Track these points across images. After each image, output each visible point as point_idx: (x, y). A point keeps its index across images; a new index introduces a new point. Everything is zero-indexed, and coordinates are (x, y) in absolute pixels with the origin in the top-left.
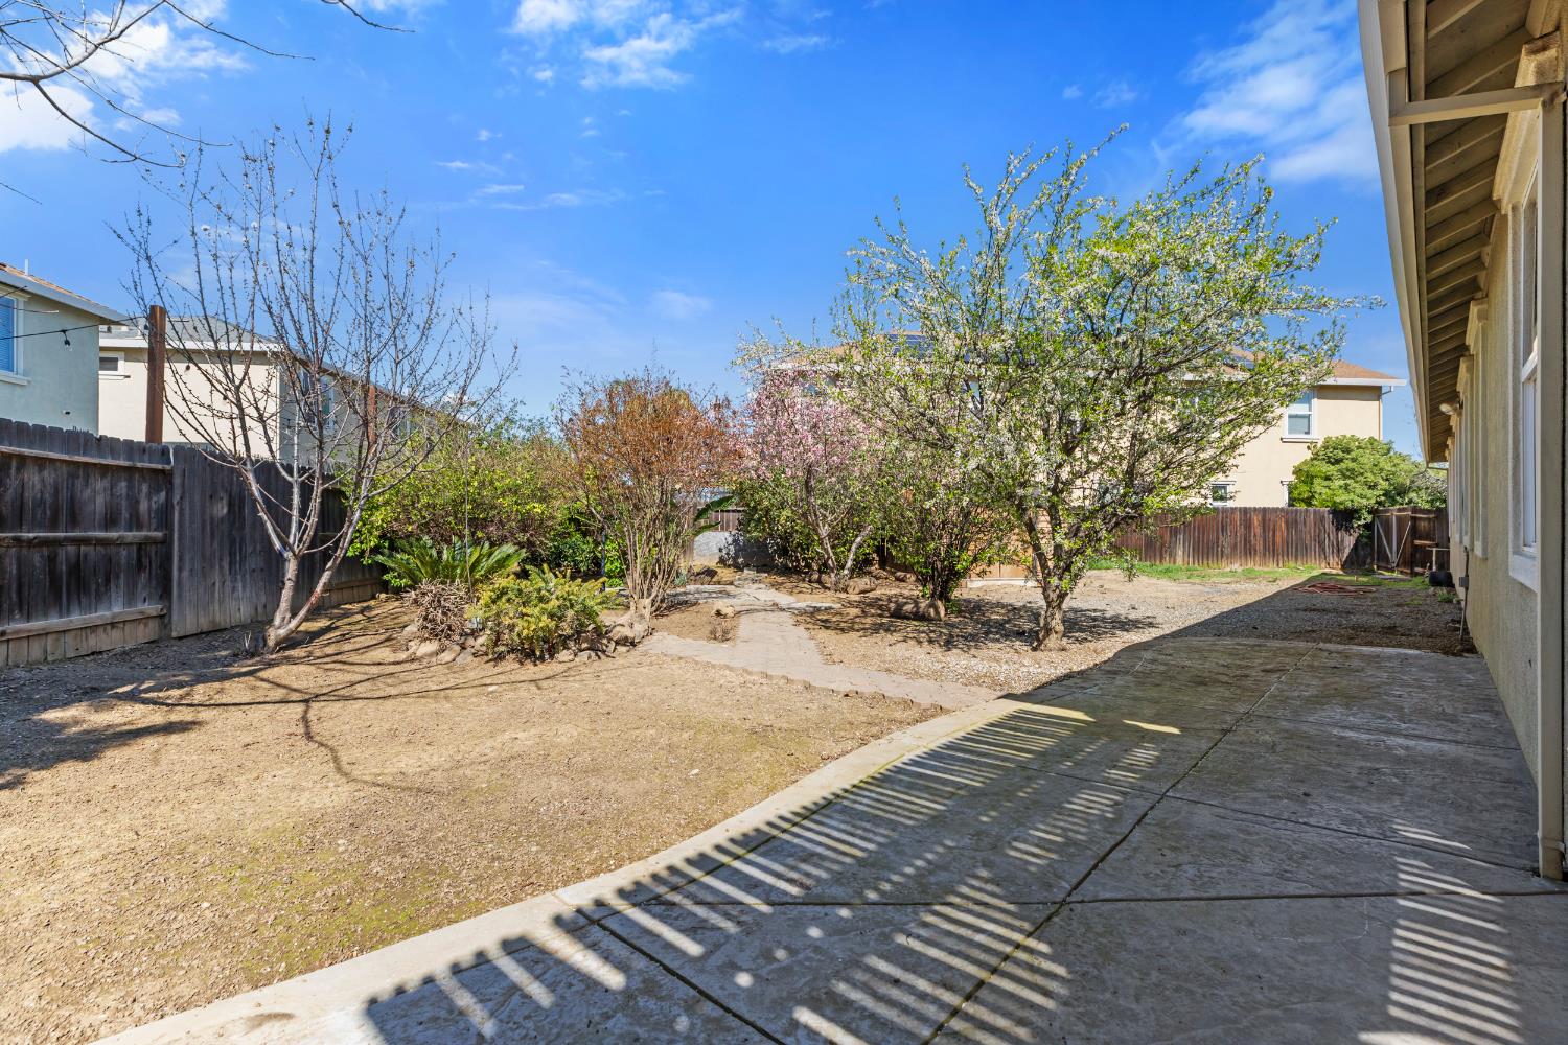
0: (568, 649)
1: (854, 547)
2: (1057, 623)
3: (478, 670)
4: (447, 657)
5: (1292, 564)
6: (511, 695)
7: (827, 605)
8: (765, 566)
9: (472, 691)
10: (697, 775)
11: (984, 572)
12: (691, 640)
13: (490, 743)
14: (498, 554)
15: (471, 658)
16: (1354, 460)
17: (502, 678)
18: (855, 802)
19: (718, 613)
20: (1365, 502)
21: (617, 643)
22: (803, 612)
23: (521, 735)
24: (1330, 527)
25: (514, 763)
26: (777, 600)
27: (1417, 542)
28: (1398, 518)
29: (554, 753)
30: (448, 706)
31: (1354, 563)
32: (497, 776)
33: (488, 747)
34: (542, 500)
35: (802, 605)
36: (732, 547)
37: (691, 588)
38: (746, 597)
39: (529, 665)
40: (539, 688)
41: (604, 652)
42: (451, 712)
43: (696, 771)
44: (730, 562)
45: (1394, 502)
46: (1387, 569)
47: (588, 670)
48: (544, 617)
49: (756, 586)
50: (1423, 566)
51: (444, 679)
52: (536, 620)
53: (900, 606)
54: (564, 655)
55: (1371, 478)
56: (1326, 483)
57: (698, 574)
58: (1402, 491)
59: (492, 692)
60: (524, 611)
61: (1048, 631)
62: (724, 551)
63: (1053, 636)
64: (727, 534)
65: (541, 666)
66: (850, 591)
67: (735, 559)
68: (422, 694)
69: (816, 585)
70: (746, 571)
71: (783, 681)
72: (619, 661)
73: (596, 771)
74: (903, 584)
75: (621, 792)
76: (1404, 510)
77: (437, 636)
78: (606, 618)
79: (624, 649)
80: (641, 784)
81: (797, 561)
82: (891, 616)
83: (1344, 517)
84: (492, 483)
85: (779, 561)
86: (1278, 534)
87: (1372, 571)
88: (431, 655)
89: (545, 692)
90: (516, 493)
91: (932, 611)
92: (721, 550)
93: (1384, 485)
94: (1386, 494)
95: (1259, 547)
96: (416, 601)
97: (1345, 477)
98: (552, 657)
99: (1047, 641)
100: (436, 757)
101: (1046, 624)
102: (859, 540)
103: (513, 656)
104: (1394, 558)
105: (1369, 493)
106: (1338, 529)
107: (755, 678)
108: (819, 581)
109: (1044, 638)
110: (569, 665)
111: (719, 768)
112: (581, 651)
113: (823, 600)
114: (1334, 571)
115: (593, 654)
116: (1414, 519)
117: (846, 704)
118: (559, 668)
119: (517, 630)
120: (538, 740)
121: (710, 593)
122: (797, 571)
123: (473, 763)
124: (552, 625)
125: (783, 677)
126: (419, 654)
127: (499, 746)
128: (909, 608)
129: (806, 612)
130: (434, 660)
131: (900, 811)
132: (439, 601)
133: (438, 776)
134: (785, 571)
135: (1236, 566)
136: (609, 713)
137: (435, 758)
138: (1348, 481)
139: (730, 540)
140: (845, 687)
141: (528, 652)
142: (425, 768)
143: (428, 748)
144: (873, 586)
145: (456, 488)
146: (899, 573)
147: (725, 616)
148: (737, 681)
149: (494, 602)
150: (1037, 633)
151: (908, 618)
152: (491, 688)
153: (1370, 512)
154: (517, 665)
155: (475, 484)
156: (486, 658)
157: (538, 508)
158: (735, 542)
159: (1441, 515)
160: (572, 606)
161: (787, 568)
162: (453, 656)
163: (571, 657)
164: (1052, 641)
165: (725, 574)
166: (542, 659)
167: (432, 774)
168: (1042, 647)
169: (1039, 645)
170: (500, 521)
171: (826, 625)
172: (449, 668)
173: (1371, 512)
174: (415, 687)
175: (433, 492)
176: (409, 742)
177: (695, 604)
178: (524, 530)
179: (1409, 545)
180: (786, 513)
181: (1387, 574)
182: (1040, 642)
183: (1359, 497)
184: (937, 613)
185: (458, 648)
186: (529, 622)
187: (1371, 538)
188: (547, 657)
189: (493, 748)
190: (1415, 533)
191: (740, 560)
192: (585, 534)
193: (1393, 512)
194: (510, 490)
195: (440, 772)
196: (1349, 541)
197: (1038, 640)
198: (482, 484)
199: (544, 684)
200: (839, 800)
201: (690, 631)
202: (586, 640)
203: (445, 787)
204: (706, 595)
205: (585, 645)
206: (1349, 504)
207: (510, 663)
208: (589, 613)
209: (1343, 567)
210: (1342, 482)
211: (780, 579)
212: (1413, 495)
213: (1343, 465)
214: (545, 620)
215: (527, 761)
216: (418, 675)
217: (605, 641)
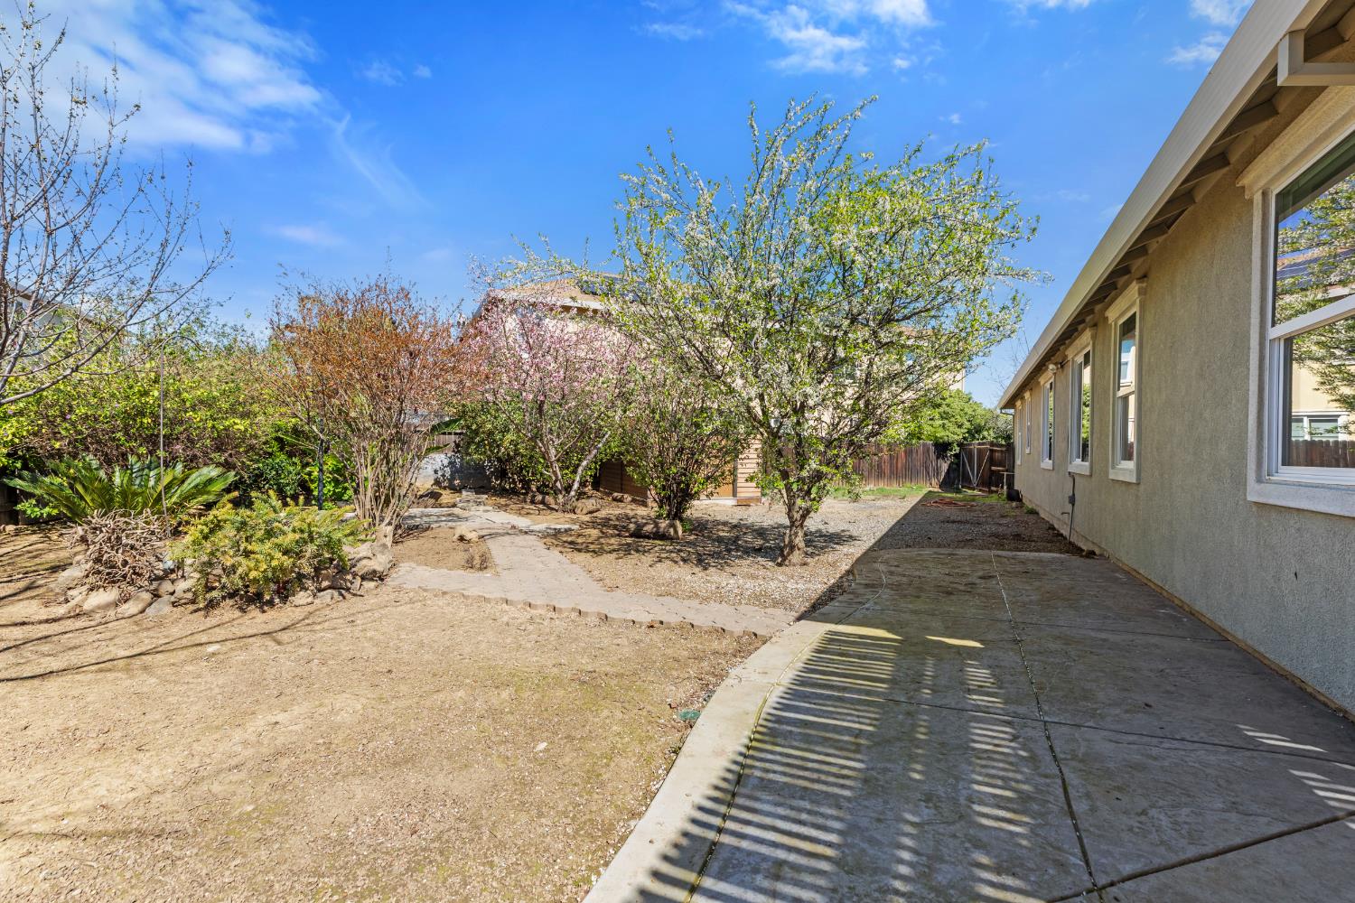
0: (307, 589)
1: (580, 469)
2: (799, 541)
3: (186, 624)
4: (131, 608)
5: (908, 484)
6: (243, 656)
7: (567, 526)
8: (482, 488)
9: (183, 655)
10: (546, 750)
11: (712, 494)
12: (444, 571)
13: (238, 735)
14: (196, 478)
15: (167, 609)
16: (948, 405)
17: (220, 633)
18: (767, 771)
19: (462, 539)
20: (956, 437)
21: (363, 578)
22: (544, 535)
23: (281, 717)
24: (933, 456)
25: (285, 762)
26: (515, 523)
27: (993, 468)
28: (979, 450)
29: (337, 740)
30: (153, 680)
31: (947, 484)
32: (266, 787)
33: (235, 743)
34: (244, 416)
35: (542, 527)
36: (448, 470)
37: (415, 511)
38: (478, 520)
39: (254, 611)
40: (279, 643)
41: (348, 590)
42: (160, 690)
43: (542, 746)
44: (446, 484)
45: (974, 438)
46: (969, 488)
47: (335, 614)
48: (278, 555)
49: (482, 508)
50: (997, 486)
51: (132, 639)
52: (265, 558)
53: (640, 527)
54: (301, 598)
55: (959, 419)
56: (931, 422)
57: (421, 496)
58: (979, 429)
59: (214, 654)
60: (249, 548)
61: (792, 547)
62: (440, 473)
63: (796, 552)
64: (443, 456)
65: (271, 614)
66: (578, 511)
67: (451, 480)
68: (103, 665)
69: (541, 506)
70: (464, 493)
71: (574, 615)
72: (371, 601)
73: (410, 760)
74: (622, 505)
75: (457, 789)
76: (983, 444)
77: (114, 582)
78: (348, 550)
79: (372, 584)
80: (480, 774)
81: (514, 482)
82: (631, 536)
83: (942, 448)
84: (178, 393)
85: (495, 482)
86: (900, 460)
87: (958, 489)
88: (107, 606)
89: (289, 648)
90: (210, 406)
91: (672, 530)
92: (436, 472)
93: (967, 425)
94: (969, 431)
95: (887, 471)
96: (83, 540)
97: (942, 418)
98: (284, 599)
99: (791, 557)
100: (158, 769)
101: (791, 541)
102: (584, 463)
103: (230, 602)
104: (975, 481)
105: (958, 431)
106: (938, 458)
107: (542, 612)
108: (543, 502)
109: (789, 555)
110: (310, 608)
111: (570, 738)
112: (320, 590)
113: (559, 521)
114: (936, 490)
115: (336, 593)
116: (992, 451)
117: (655, 636)
118: (298, 614)
119: (240, 570)
120: (309, 722)
121: (438, 516)
122: (514, 492)
123: (219, 772)
124: (287, 562)
125: (573, 609)
126: (87, 606)
127: (253, 738)
128: (649, 528)
129: (548, 535)
130: (111, 613)
131: (823, 777)
132: (118, 538)
133: (167, 801)
134: (503, 492)
135: (871, 486)
136: (390, 671)
137: (155, 772)
138: (946, 421)
139: (446, 462)
140: (646, 618)
141: (251, 597)
142: (142, 791)
143: (141, 755)
144: (599, 507)
145: (127, 398)
146: (616, 494)
147: (469, 541)
148: (523, 616)
149: (206, 538)
150: (782, 550)
151: (649, 538)
152: (211, 649)
153: (958, 445)
154: (238, 613)
155: (156, 393)
156: (191, 607)
157: (241, 425)
158: (451, 464)
159: (1010, 448)
160: (312, 540)
161: (504, 489)
162: (140, 606)
163: (310, 600)
164: (796, 557)
165: (447, 497)
166: (271, 603)
167: (155, 799)
168: (787, 562)
169: (784, 560)
170: (189, 439)
171: (575, 547)
172: (136, 623)
173: (960, 445)
174: (92, 655)
175: (94, 401)
176: (103, 748)
177: (427, 529)
178: (219, 449)
179: (987, 469)
180: (510, 437)
181: (970, 492)
182: (785, 558)
183: (953, 434)
184: (676, 532)
185: (147, 596)
186: (257, 561)
187: (958, 465)
188: (277, 601)
189: (245, 743)
190: (992, 461)
191: (457, 482)
192: (290, 455)
193: (975, 445)
194: (202, 402)
195: (168, 795)
196: (945, 466)
197: (782, 555)
198: (165, 394)
199: (284, 636)
200: (747, 771)
201: (438, 560)
202: (327, 578)
203: (183, 820)
204: (435, 518)
205: (325, 584)
206: (946, 438)
207: (227, 611)
208: (331, 545)
209: (940, 487)
210: (941, 422)
211: (503, 501)
212: (985, 433)
213: (941, 410)
214: (280, 559)
215: (302, 757)
216: (90, 636)
217: (349, 577)
